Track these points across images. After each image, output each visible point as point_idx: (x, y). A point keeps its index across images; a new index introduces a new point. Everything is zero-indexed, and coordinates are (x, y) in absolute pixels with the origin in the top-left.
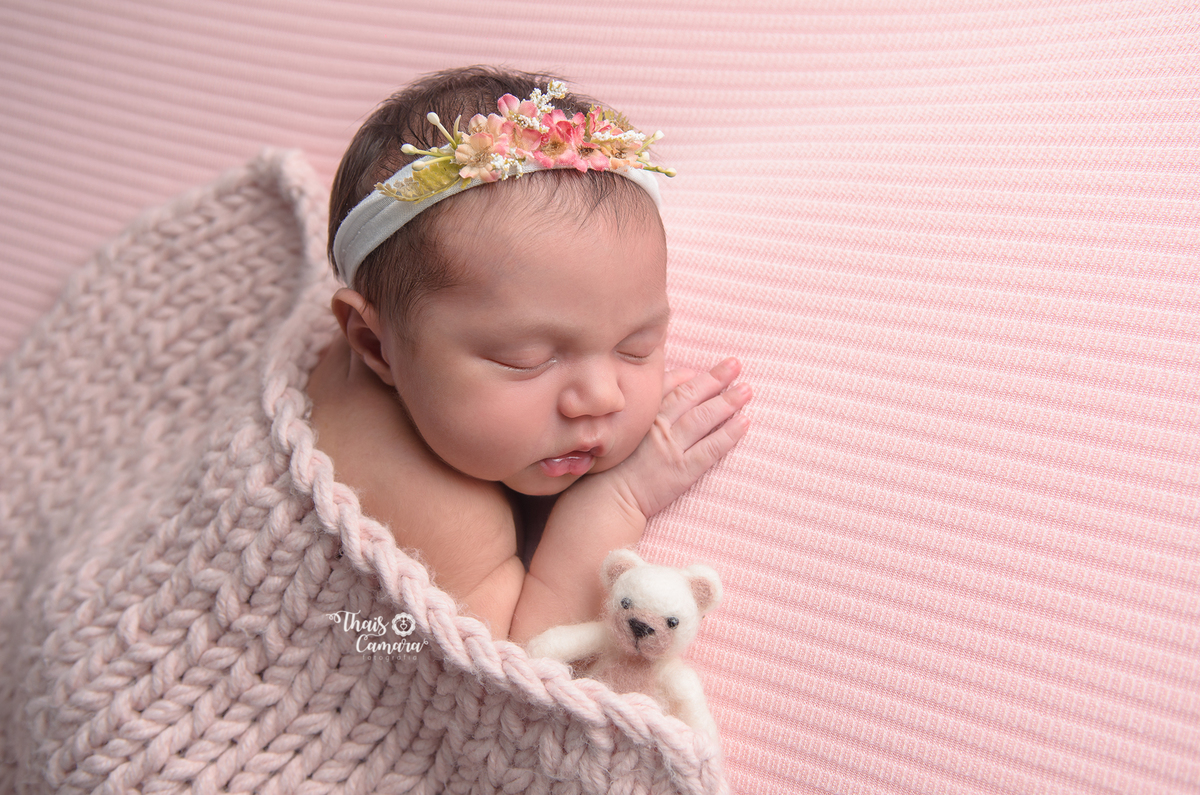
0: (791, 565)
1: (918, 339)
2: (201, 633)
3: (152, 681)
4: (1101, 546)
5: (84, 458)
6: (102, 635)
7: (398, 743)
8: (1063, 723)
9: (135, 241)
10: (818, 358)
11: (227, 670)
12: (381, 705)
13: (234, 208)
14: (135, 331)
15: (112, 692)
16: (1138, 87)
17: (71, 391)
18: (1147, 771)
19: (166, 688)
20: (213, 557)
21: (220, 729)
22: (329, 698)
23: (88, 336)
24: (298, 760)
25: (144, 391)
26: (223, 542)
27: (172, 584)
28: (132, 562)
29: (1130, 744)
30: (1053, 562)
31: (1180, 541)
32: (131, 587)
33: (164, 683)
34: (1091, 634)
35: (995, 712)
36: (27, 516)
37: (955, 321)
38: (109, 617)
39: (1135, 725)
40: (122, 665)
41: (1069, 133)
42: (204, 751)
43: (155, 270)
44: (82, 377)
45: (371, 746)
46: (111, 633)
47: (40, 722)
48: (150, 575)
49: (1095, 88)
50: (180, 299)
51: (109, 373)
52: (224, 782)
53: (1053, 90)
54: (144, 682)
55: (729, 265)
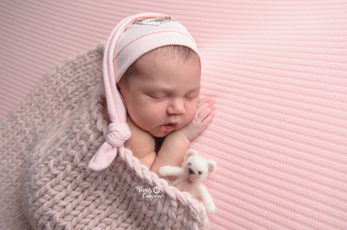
0: (229, 158)
1: (268, 98)
2: (69, 167)
3: (56, 180)
4: (314, 158)
5: (49, 120)
6: (44, 167)
7: (119, 201)
8: (300, 207)
9: (66, 65)
10: (241, 102)
11: (76, 178)
12: (116, 190)
13: (92, 57)
14: (64, 88)
15: (46, 182)
16: (334, 33)
17: (47, 102)
18: (322, 221)
19: (59, 181)
20: (74, 148)
21: (73, 194)
22: (102, 187)
23: (52, 89)
24: (93, 203)
25: (65, 104)
26: (77, 143)
27: (63, 154)
28: (53, 148)
29: (318, 213)
30: (300, 162)
31: (336, 158)
32: (52, 154)
33: (59, 180)
34: (310, 182)
35: (282, 203)
36: (33, 134)
37: (279, 94)
38: (46, 162)
39: (320, 208)
40: (49, 175)
41: (314, 45)
42: (69, 199)
43: (71, 73)
44: (50, 99)
45: (113, 201)
46: (47, 166)
47: (28, 188)
48: (57, 151)
49: (322, 33)
50: (76, 81)
51: (57, 98)
52: (74, 208)
53: (310, 33)
54: (54, 180)
55: (219, 76)
